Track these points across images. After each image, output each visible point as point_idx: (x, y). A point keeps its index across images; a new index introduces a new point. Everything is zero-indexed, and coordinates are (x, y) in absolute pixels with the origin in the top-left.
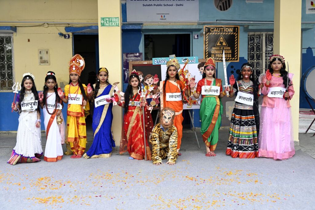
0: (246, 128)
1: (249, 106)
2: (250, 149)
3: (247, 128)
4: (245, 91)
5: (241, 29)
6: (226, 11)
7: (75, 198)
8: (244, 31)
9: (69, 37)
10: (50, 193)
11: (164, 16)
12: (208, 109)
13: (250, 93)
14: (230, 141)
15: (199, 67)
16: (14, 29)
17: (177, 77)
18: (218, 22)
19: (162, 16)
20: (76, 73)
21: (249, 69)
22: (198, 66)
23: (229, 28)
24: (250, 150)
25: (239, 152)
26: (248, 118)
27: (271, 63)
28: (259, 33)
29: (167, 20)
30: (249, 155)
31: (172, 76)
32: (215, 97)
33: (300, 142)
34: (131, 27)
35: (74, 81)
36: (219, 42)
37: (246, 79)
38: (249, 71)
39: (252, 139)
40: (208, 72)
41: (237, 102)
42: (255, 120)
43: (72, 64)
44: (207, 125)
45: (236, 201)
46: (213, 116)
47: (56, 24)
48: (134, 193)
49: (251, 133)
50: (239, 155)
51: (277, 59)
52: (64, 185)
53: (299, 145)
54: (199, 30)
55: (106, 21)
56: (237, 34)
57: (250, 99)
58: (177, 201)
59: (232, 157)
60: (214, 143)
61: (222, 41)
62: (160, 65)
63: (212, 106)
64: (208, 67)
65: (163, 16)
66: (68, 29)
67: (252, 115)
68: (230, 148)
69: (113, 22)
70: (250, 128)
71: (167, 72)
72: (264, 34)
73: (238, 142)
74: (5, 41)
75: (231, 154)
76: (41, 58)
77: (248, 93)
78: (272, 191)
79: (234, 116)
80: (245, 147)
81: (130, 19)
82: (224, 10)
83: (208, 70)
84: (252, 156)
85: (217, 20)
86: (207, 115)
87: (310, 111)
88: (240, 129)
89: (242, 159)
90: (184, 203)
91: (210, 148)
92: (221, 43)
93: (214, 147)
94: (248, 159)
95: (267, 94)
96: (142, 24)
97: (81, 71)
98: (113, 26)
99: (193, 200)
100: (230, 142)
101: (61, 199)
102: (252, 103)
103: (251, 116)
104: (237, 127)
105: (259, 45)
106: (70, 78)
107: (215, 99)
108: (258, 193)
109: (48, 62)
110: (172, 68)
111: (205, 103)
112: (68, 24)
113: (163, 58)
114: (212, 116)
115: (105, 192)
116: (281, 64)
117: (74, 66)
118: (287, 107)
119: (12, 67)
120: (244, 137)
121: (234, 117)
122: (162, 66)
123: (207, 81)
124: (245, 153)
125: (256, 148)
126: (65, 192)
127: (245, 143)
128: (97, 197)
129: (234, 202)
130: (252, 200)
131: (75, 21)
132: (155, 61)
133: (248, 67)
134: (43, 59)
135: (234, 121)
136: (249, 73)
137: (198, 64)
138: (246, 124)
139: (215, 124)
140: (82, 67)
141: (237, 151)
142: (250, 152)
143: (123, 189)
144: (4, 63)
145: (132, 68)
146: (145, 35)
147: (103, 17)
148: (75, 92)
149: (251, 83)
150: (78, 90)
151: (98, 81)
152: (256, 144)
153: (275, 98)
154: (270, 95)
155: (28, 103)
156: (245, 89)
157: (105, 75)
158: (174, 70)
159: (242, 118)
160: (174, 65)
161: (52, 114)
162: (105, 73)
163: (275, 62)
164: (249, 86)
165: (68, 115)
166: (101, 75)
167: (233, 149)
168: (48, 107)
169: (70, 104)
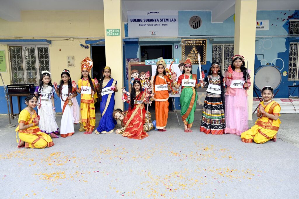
0: (216, 111)
1: (218, 94)
2: (219, 127)
3: (217, 112)
4: (215, 84)
5: (207, 42)
6: (197, 29)
7: (76, 173)
8: (210, 43)
9: (88, 47)
10: (56, 169)
11: (154, 33)
12: (187, 97)
13: (218, 85)
14: (203, 121)
15: (179, 66)
16: (50, 42)
17: (164, 73)
18: (192, 36)
19: (152, 33)
20: (86, 70)
21: (217, 66)
22: (179, 65)
23: (199, 40)
24: (219, 128)
25: (211, 129)
26: (218, 104)
27: (233, 61)
28: (220, 44)
29: (156, 35)
30: (219, 132)
31: (161, 72)
32: (192, 87)
33: (253, 120)
34: (131, 40)
35: (85, 76)
36: (192, 51)
37: (215, 74)
38: (217, 68)
39: (221, 120)
40: (186, 69)
41: (208, 92)
42: (223, 105)
43: (83, 64)
44: (186, 109)
45: (216, 178)
46: (190, 102)
47: (78, 39)
48: (127, 168)
49: (220, 115)
50: (212, 132)
51: (238, 58)
52: (70, 161)
53: (252, 123)
54: (179, 42)
55: (110, 32)
56: (205, 45)
57: (218, 89)
58: (164, 178)
59: (206, 133)
60: (190, 122)
61: (194, 50)
62: (151, 65)
63: (190, 95)
64: (187, 66)
65: (153, 32)
66: (87, 42)
67: (220, 101)
68: (203, 127)
69: (116, 33)
70: (219, 111)
71: (157, 69)
72: (223, 45)
73: (210, 123)
74: (44, 50)
75: (204, 131)
76: (69, 62)
77: (217, 85)
78: (245, 167)
79: (207, 102)
80: (216, 125)
81: (131, 35)
82: (196, 28)
84: (222, 132)
85: (191, 35)
86: (186, 101)
87: (257, 98)
88: (211, 112)
89: (213, 135)
90: (170, 180)
91: (187, 126)
92: (194, 51)
93: (191, 125)
94: (218, 135)
95: (230, 85)
96: (138, 38)
97: (90, 69)
98: (116, 35)
99: (178, 176)
100: (204, 122)
101: (64, 175)
102: (219, 92)
103: (220, 102)
104: (209, 111)
105: (220, 53)
106: (82, 74)
107: (192, 89)
108: (233, 169)
109: (74, 65)
110: (161, 66)
112: (87, 38)
113: (153, 60)
114: (189, 102)
115: (102, 167)
116: (241, 62)
117: (85, 65)
118: (245, 95)
119: (49, 68)
120: (215, 118)
121: (207, 103)
122: (152, 65)
123: (186, 76)
124: (216, 131)
125: (224, 127)
126: (68, 168)
127: (216, 122)
128: (95, 172)
130: (230, 177)
131: (92, 36)
132: (147, 62)
133: (217, 64)
134: (71, 63)
135: (206, 106)
136: (217, 69)
137: (178, 64)
138: (216, 108)
139: (191, 109)
140: (91, 66)
141: (210, 129)
142: (219, 129)
143: (118, 165)
144: (44, 66)
145: (130, 67)
146: (141, 47)
147: (108, 29)
148: (86, 85)
149: (219, 77)
150: (88, 84)
151: (104, 76)
152: (224, 123)
153: (236, 88)
154: (232, 86)
155: (46, 94)
156: (214, 82)
157: (108, 72)
158: (162, 68)
159: (213, 104)
160: (162, 64)
161: (65, 101)
162: (108, 71)
163: (237, 60)
164: (217, 79)
165: (82, 102)
166: (106, 72)
167: (206, 128)
168: (62, 96)
169: (82, 94)
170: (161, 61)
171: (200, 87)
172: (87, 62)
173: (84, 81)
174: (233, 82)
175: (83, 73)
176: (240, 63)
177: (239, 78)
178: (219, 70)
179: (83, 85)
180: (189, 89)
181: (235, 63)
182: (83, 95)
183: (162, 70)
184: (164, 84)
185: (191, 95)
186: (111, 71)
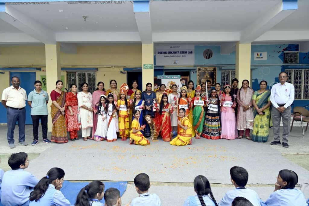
0: (214, 123)
2: (217, 134)
4: (213, 104)
6: (209, 59)
8: (219, 70)
9: (125, 73)
11: (176, 62)
12: (198, 113)
13: (216, 105)
18: (205, 65)
19: (174, 62)
23: (211, 68)
25: (211, 136)
26: (216, 118)
28: (228, 71)
29: (177, 64)
32: (201, 106)
34: (158, 68)
35: (123, 98)
36: (205, 76)
37: (214, 97)
38: (215, 93)
39: (218, 129)
40: (197, 93)
41: (209, 110)
42: (219, 119)
43: (121, 89)
44: (197, 121)
47: (118, 67)
49: (218, 126)
50: (211, 138)
51: (228, 87)
54: (194, 69)
56: (215, 72)
57: (216, 108)
60: (200, 132)
61: (207, 75)
63: (200, 111)
64: (197, 91)
66: (124, 69)
67: (217, 116)
70: (217, 123)
72: (231, 71)
73: (211, 131)
79: (208, 117)
80: (214, 133)
81: (157, 64)
82: (208, 58)
86: (197, 116)
88: (211, 124)
91: (198, 134)
93: (200, 134)
96: (164, 66)
97: (126, 92)
100: (206, 131)
102: (217, 110)
107: (201, 108)
111: (196, 109)
112: (125, 66)
114: (199, 117)
116: (230, 90)
117: (123, 90)
120: (214, 128)
123: (197, 98)
124: (215, 137)
125: (220, 134)
127: (214, 131)
131: (128, 65)
133: (215, 91)
136: (215, 94)
138: (215, 121)
139: (201, 121)
140: (127, 90)
142: (217, 136)
149: (216, 99)
152: (220, 131)
153: (227, 107)
154: (224, 106)
156: (213, 102)
159: (213, 118)
160: (185, 89)
161: (111, 116)
164: (215, 101)
165: (120, 117)
168: (109, 112)
169: (120, 111)
170: (183, 87)
172: (124, 87)
177: (229, 100)
180: (199, 107)
181: (226, 90)
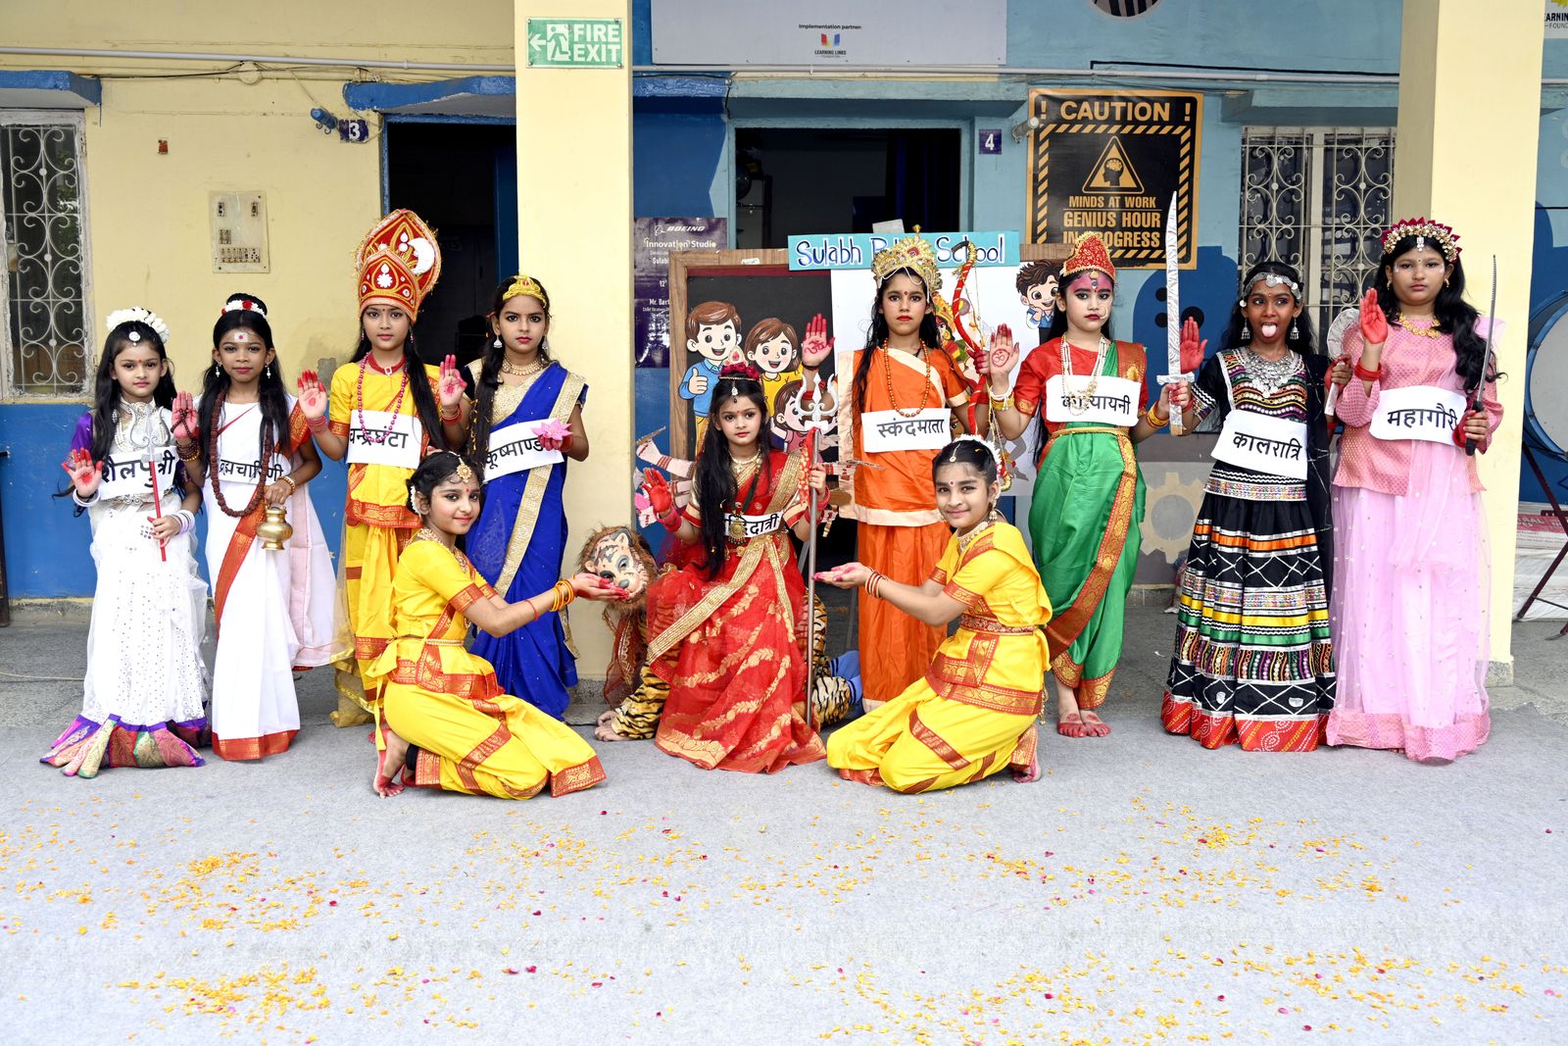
0: (1270, 595)
1: (1290, 481)
2: (1295, 702)
3: (1280, 598)
4: (1268, 407)
5: (1208, 110)
6: (1138, 17)
7: (391, 980)
8: (1224, 120)
9: (364, 133)
10: (254, 949)
11: (837, 39)
12: (1083, 492)
13: (1292, 416)
14: (1186, 662)
15: (1023, 284)
16: (90, 87)
17: (927, 332)
18: (1098, 70)
19: (824, 39)
21: (1281, 291)
22: (1020, 277)
23: (1151, 101)
24: (1294, 710)
25: (1239, 717)
26: (1288, 544)
27: (1389, 260)
28: (1294, 131)
29: (851, 58)
30: (1291, 734)
31: (904, 327)
32: (1115, 432)
33: (1515, 663)
34: (672, 89)
35: (387, 344)
36: (1102, 171)
37: (1269, 342)
38: (1282, 300)
39: (1304, 653)
40: (1080, 307)
41: (1220, 465)
42: (1319, 552)
43: (372, 258)
44: (1073, 575)
45: (1286, 1004)
46: (1104, 529)
47: (298, 69)
48: (716, 952)
49: (1303, 621)
50: (1242, 732)
51: (1420, 240)
52: (333, 903)
53: (1510, 680)
54: (1007, 108)
55: (556, 37)
56: (1188, 134)
57: (1292, 445)
58: (963, 1007)
59: (1205, 744)
60: (1101, 668)
61: (1114, 166)
62: (828, 271)
63: (1103, 480)
64: (1084, 283)
65: (831, 34)
66: (358, 92)
67: (1304, 527)
68: (1188, 699)
69: (593, 44)
70: (1297, 594)
71: (879, 303)
72: (1319, 134)
73: (1234, 671)
74: (43, 148)
75: (1195, 730)
76: (225, 237)
77: (1282, 416)
78: (1464, 945)
79: (1211, 533)
80: (1271, 691)
81: (667, 51)
82: (1130, 13)
83: (1082, 295)
84: (1308, 738)
85: (1093, 63)
86: (1077, 524)
87: (1543, 513)
88: (1242, 602)
89: (1252, 755)
90: (1000, 1017)
91: (1077, 692)
92: (1113, 177)
93: (1101, 690)
94: (1285, 757)
95: (1369, 424)
96: (726, 75)
97: (420, 295)
98: (593, 62)
99: (1048, 997)
100: (1190, 670)
101: (313, 987)
102: (1298, 468)
103: (1299, 533)
104: (1229, 590)
105: (1292, 192)
106: (363, 329)
107: (1113, 444)
108: (1394, 955)
109: (258, 259)
110: (905, 284)
111: (1065, 461)
112: (361, 69)
113: (841, 237)
114: (1097, 532)
115: (556, 942)
116: (1441, 269)
117: (385, 269)
118: (1468, 490)
119: (78, 279)
120: (1264, 640)
121: (1211, 541)
122: (836, 278)
123: (1076, 352)
124: (1270, 725)
125: (1322, 698)
126: (338, 947)
127: (1271, 671)
128: (511, 972)
129: (1281, 1010)
130: (1376, 1002)
131: (396, 56)
132: (802, 252)
133: (1279, 280)
134: (236, 244)
135: (1207, 560)
136: (1284, 311)
137: (1017, 270)
138: (1277, 573)
140: (425, 276)
141: (1229, 713)
142: (1294, 717)
143: (654, 929)
144: (41, 257)
145: (683, 285)
146: (742, 136)
147: (539, 16)
148: (386, 402)
149: (1295, 365)
150: (400, 395)
151: (498, 344)
152: (1328, 675)
153: (1408, 442)
154: (1380, 428)
155: (133, 463)
156: (1266, 395)
157: (533, 317)
158: (914, 297)
159: (1255, 546)
160: (916, 268)
161: (244, 515)
162: (534, 308)
163: (1412, 255)
164: (1284, 381)
165: (354, 522)
166: (514, 317)
167: (1206, 706)
168: (221, 476)
169: (360, 466)
170: (904, 249)
171: (1164, 428)
172: (403, 247)
173: (372, 378)
174: (1392, 399)
175: (373, 324)
176: (1436, 276)
177: (1432, 378)
178: (1297, 314)
179: (366, 402)
180: (1098, 439)
181: (1397, 270)
182: (369, 471)
183: (916, 309)
184: (923, 406)
185: (1108, 486)
186: (551, 312)
